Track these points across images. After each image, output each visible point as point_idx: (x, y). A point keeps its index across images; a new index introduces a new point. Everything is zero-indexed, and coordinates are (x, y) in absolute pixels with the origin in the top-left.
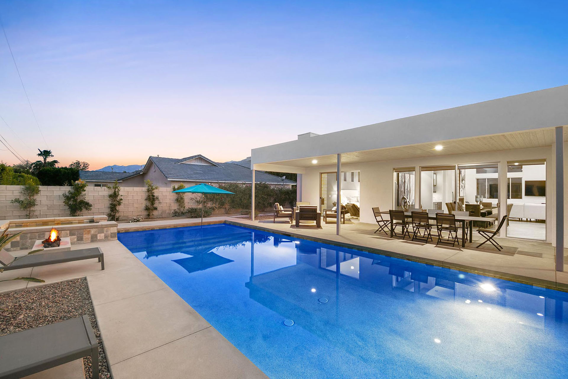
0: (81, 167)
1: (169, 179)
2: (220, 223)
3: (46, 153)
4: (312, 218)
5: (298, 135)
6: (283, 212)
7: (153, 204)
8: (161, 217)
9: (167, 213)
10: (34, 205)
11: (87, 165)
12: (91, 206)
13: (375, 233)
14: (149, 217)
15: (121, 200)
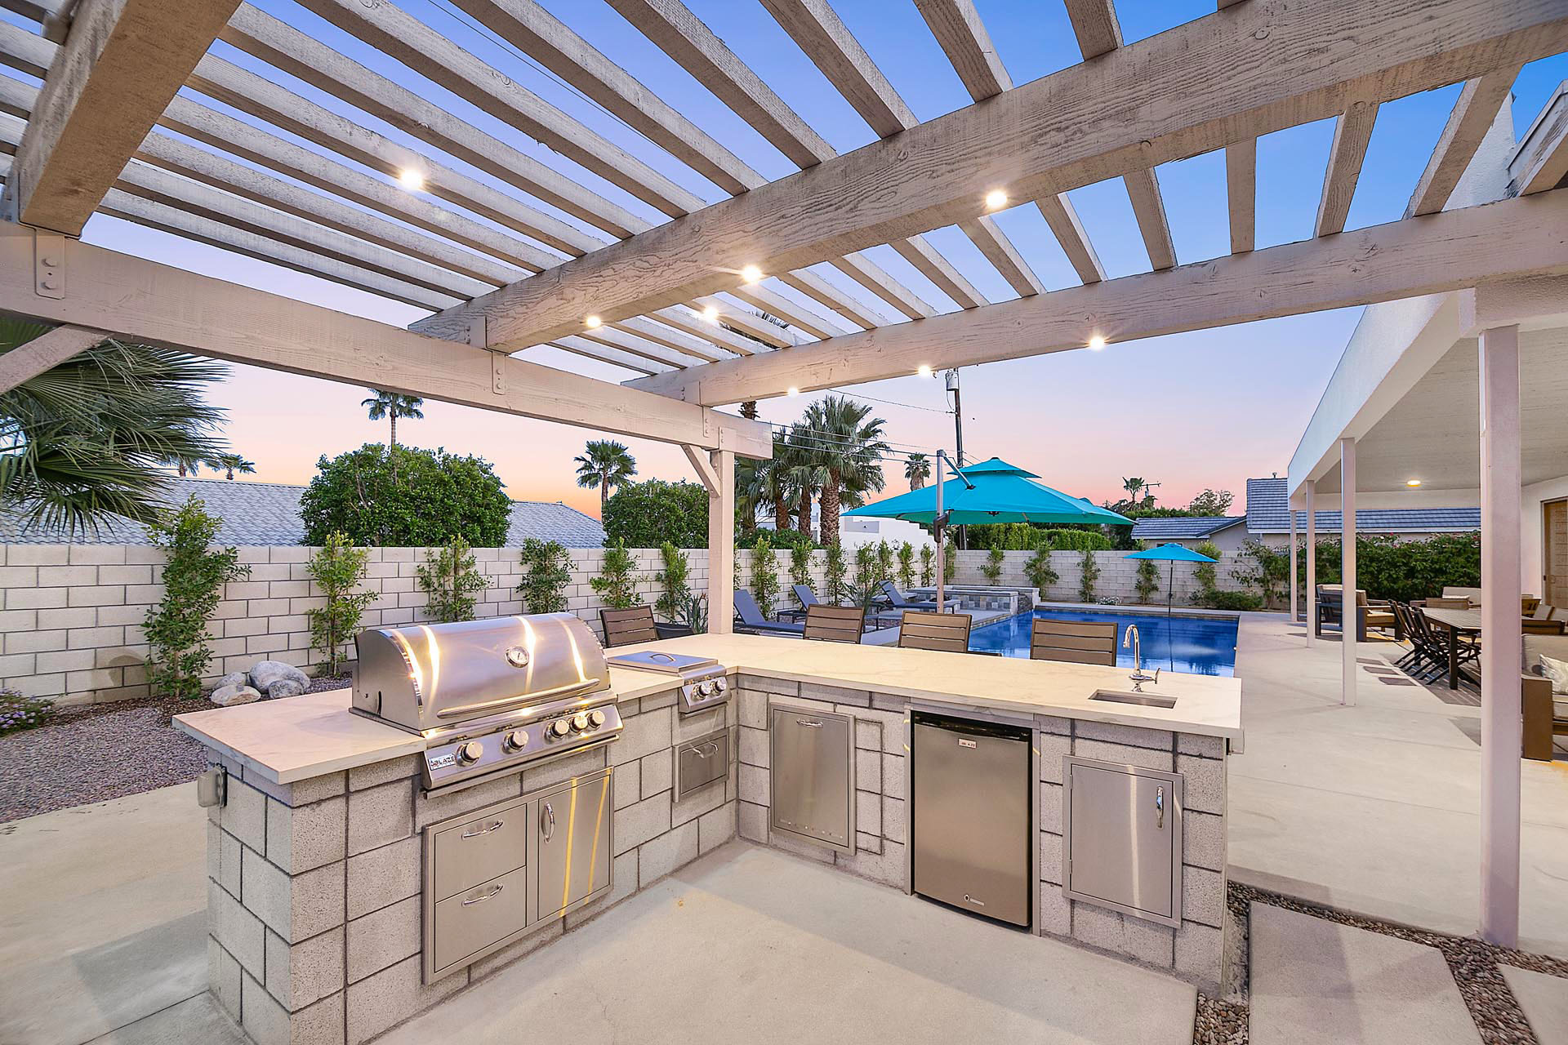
0: (1217, 502)
3: (1134, 484)
7: (1149, 580)
10: (999, 574)
11: (1230, 497)
12: (1058, 578)
14: (1143, 601)
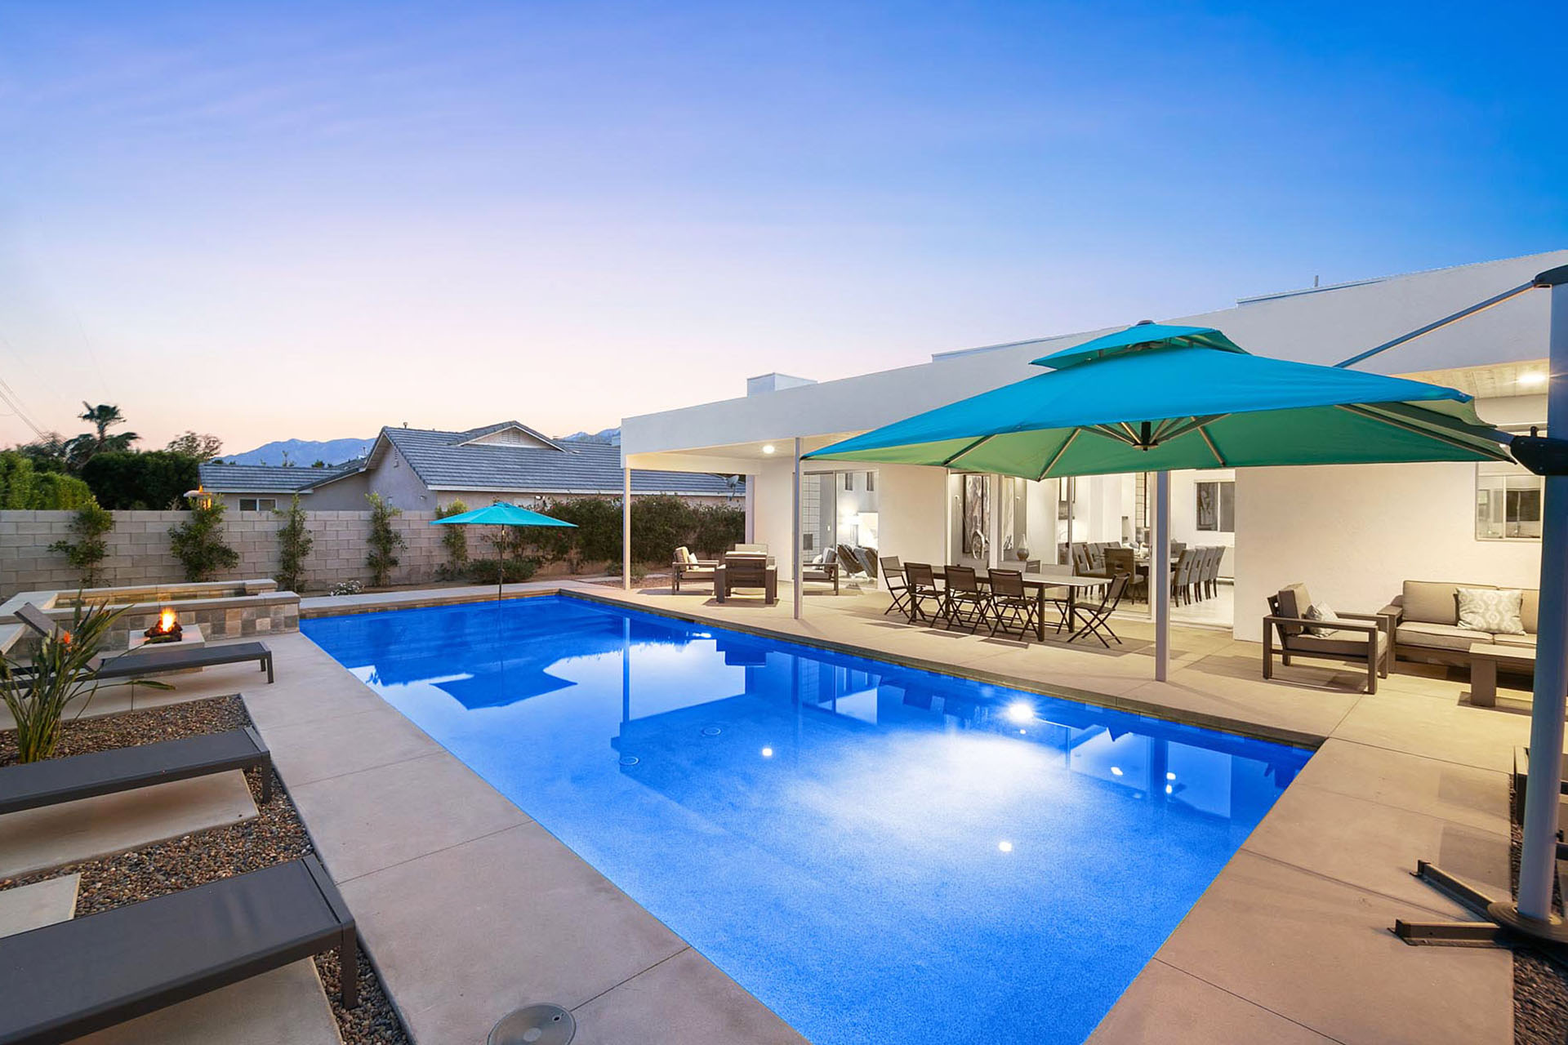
0: (200, 451)
1: (430, 488)
2: (548, 596)
3: (105, 414)
4: (755, 581)
5: (748, 380)
6: (696, 569)
7: (386, 551)
8: (407, 583)
9: (421, 572)
10: (101, 556)
11: (217, 444)
12: (236, 557)
13: (886, 613)
14: (377, 584)
15: (310, 541)
